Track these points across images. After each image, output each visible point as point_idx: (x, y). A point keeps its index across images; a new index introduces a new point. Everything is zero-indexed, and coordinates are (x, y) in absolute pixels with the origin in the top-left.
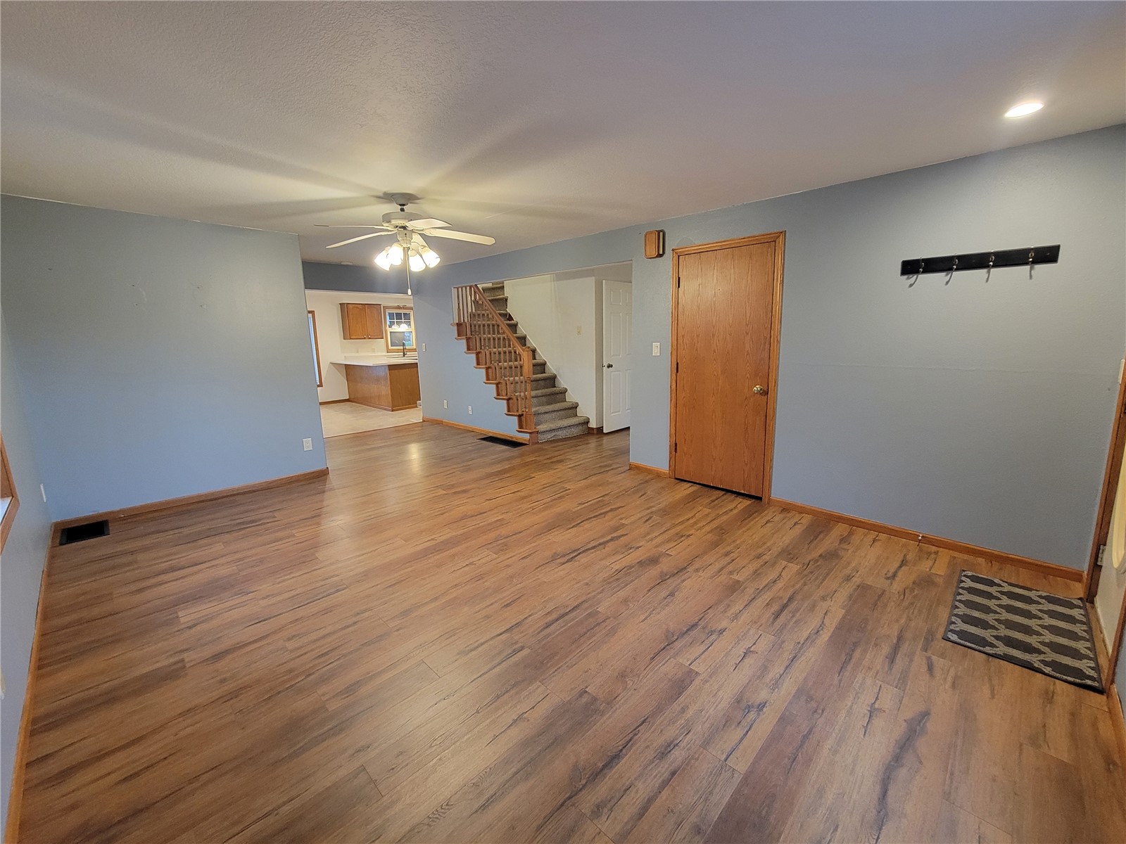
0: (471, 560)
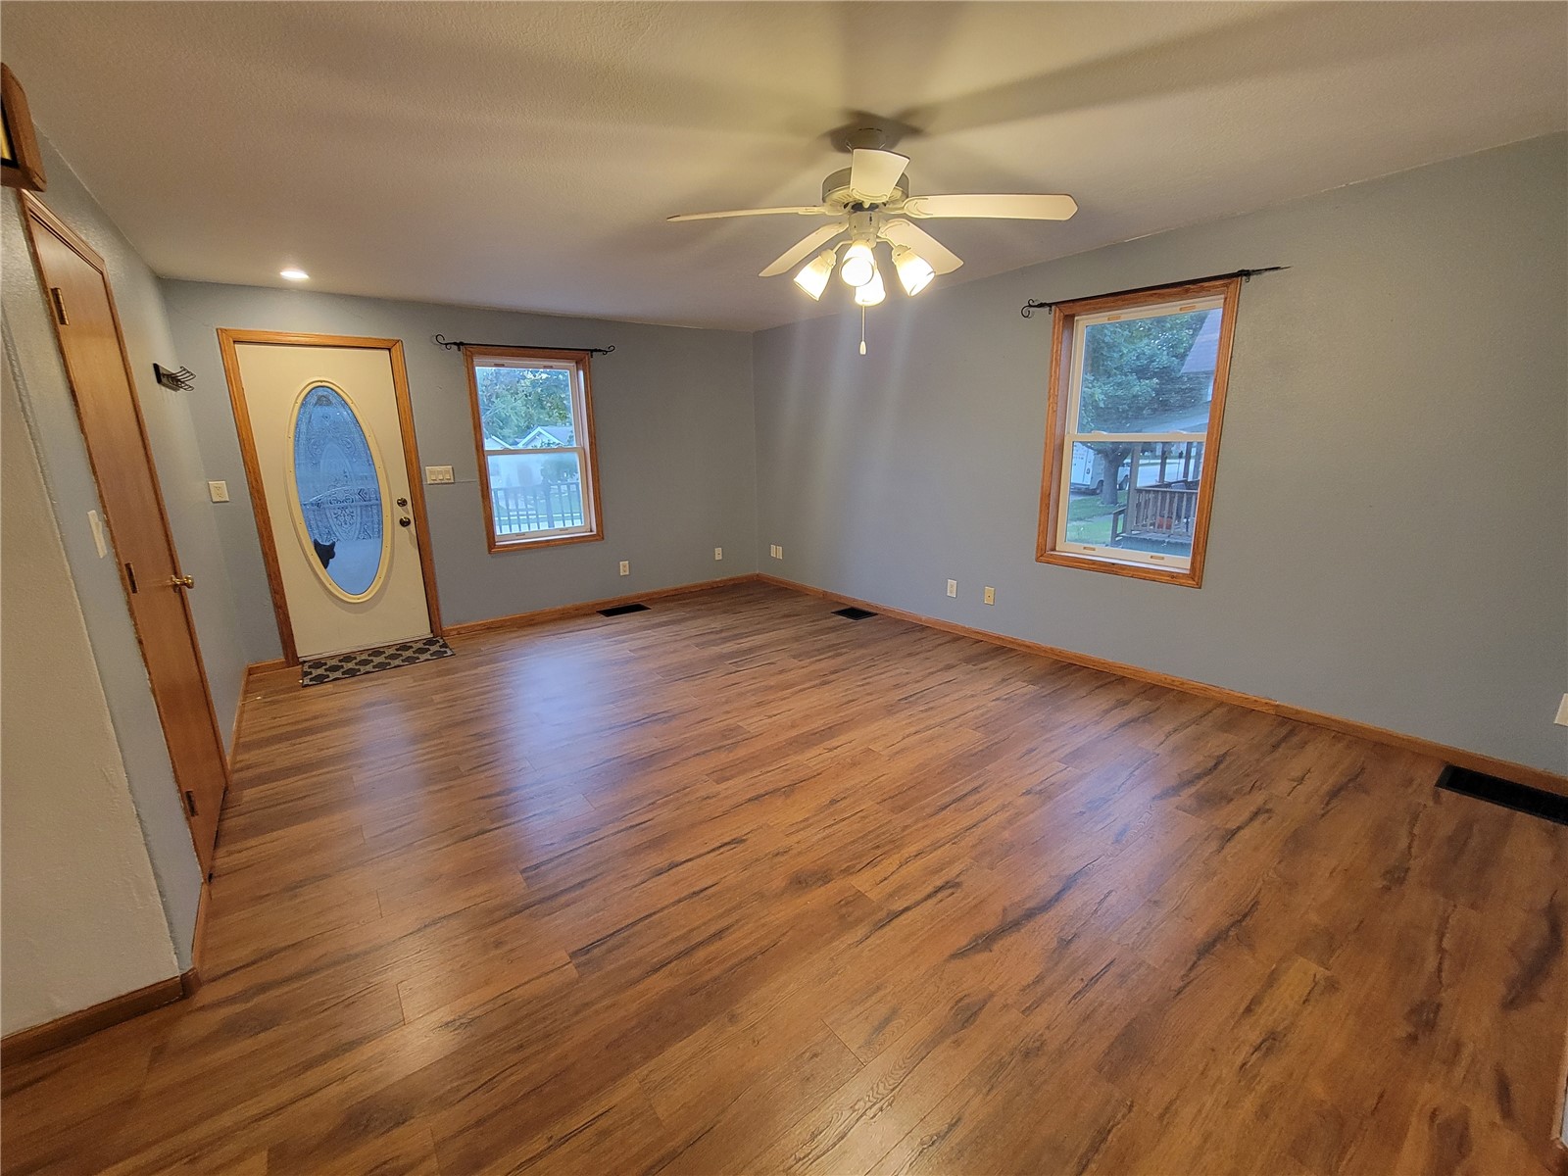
0: (770, 720)
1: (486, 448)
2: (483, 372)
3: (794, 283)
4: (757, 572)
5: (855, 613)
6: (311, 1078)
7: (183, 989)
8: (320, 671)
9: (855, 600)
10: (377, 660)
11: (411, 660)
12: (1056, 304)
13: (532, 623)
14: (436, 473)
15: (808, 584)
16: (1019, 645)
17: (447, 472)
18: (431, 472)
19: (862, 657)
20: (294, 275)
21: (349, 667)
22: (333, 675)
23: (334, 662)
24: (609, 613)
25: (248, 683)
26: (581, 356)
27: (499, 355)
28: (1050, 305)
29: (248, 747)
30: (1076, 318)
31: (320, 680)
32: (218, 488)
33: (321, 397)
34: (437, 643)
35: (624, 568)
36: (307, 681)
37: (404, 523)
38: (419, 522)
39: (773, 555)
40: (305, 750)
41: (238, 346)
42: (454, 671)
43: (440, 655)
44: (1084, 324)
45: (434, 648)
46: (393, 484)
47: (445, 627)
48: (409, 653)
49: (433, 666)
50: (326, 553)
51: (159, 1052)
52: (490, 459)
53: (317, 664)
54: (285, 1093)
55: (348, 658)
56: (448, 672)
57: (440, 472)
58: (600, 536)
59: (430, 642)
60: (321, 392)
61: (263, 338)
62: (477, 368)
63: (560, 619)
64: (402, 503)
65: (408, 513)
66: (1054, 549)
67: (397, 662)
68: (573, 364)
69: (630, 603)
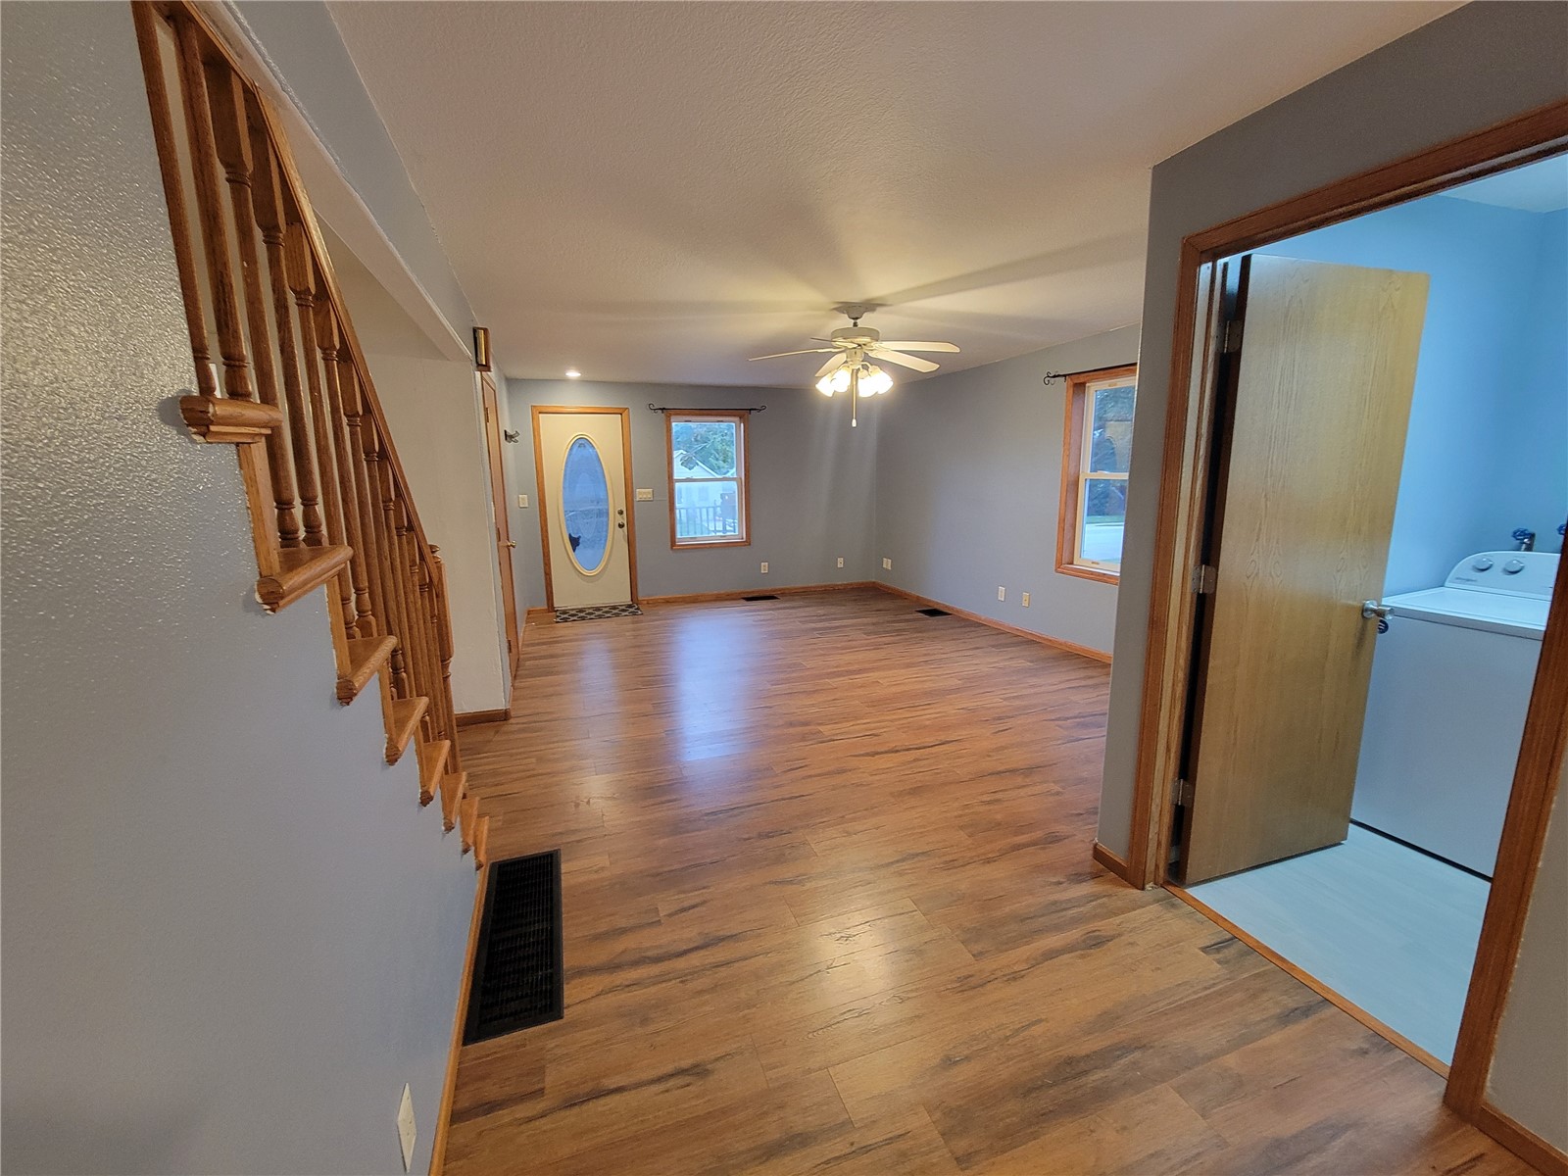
1: (675, 478)
2: (677, 426)
3: (817, 390)
4: (874, 580)
5: (934, 612)
6: (552, 746)
7: (503, 716)
8: (565, 616)
9: (938, 604)
10: (597, 613)
11: (617, 615)
12: (1069, 375)
13: (695, 600)
14: (642, 493)
15: (908, 591)
16: (1045, 639)
17: (649, 493)
18: (640, 493)
19: (917, 637)
20: (573, 374)
21: (582, 615)
22: (572, 618)
23: (574, 612)
24: (748, 599)
25: (527, 618)
26: (742, 413)
27: (688, 415)
28: (1065, 376)
29: (528, 645)
30: (1087, 385)
31: (565, 620)
32: (523, 499)
33: (582, 443)
34: (634, 606)
35: (764, 567)
36: (558, 620)
37: (621, 526)
38: (630, 526)
39: (884, 566)
40: (557, 649)
41: (541, 415)
42: (642, 622)
43: (634, 614)
44: (1095, 389)
45: (631, 610)
46: (616, 501)
47: (640, 599)
48: (616, 611)
49: (629, 619)
50: (575, 542)
51: (497, 732)
52: (677, 485)
53: (564, 612)
54: (543, 747)
55: (581, 611)
56: (637, 622)
57: (644, 493)
58: (748, 542)
59: (630, 606)
60: (581, 442)
61: (554, 410)
62: (673, 424)
63: (715, 600)
64: (621, 513)
65: (623, 518)
66: (1072, 563)
67: (609, 615)
68: (737, 419)
69: (768, 594)
